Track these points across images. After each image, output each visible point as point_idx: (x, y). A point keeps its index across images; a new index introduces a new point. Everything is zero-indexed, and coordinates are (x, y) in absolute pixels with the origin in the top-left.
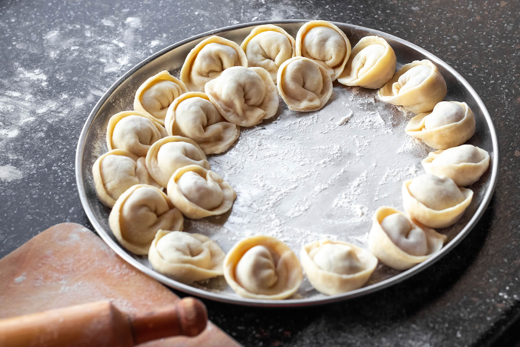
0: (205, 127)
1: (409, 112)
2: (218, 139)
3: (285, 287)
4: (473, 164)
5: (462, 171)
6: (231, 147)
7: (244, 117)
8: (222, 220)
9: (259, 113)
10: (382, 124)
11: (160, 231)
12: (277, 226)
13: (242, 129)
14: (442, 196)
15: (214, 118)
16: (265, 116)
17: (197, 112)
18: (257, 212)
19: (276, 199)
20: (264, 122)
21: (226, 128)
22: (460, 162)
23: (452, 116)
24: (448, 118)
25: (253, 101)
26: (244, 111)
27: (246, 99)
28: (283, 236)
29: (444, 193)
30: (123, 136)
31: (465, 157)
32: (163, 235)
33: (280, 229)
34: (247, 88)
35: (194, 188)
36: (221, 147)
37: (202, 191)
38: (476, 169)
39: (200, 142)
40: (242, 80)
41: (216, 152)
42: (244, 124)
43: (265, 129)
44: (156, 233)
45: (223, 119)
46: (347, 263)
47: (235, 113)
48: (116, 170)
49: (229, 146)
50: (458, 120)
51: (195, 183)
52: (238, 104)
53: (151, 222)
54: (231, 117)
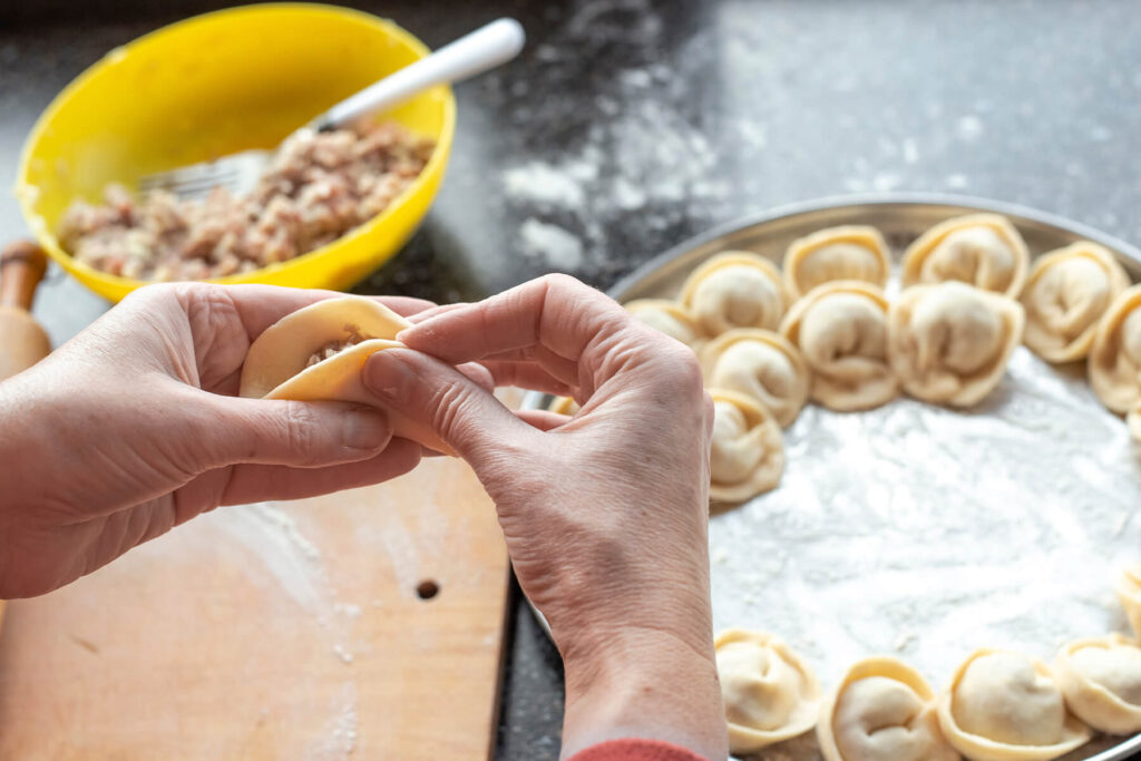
0: (838, 355)
2: (849, 385)
4: (1118, 701)
5: (1092, 698)
6: (861, 410)
7: (922, 378)
9: (947, 385)
10: (1112, 534)
12: (769, 573)
13: (903, 394)
15: (869, 347)
16: (954, 395)
17: (840, 324)
19: (817, 534)
20: (947, 405)
21: (876, 376)
22: (1104, 682)
25: (952, 360)
26: (929, 368)
27: (944, 350)
28: (758, 593)
30: (707, 293)
31: (1117, 681)
34: (955, 333)
38: (1117, 712)
39: (816, 376)
40: (956, 318)
42: (914, 387)
43: (937, 415)
45: (883, 358)
46: (734, 697)
47: (915, 363)
49: (855, 408)
52: (925, 352)
54: (901, 365)
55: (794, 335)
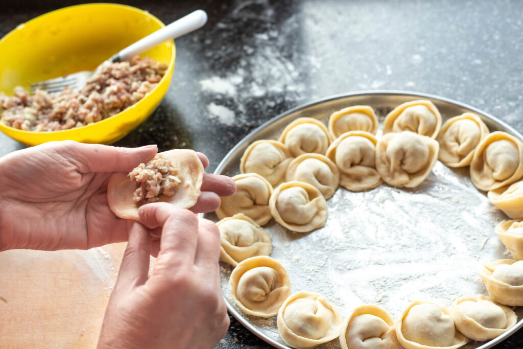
0: (352, 165)
1: (510, 253)
2: (358, 179)
3: (265, 309)
4: (480, 325)
5: (467, 324)
6: (363, 191)
7: (392, 176)
8: (294, 236)
9: (403, 178)
10: (479, 248)
11: (240, 214)
12: (319, 266)
13: (384, 183)
14: (423, 330)
15: (367, 162)
16: (407, 183)
17: (353, 150)
18: (320, 247)
19: (342, 248)
20: (404, 188)
21: (372, 175)
22: (473, 317)
23: (511, 277)
24: (507, 277)
25: (406, 167)
26: (395, 170)
27: (402, 163)
28: (314, 275)
29: (427, 330)
30: (292, 136)
31: (480, 316)
32: (242, 218)
33: (318, 269)
34: (407, 154)
35: (285, 201)
36: (354, 186)
37: (290, 207)
38: (480, 331)
39: (342, 174)
40: (407, 147)
41: (348, 188)
42: (388, 180)
43: (399, 192)
44: (237, 213)
45: (374, 167)
46: (300, 324)
47: (388, 168)
48: (259, 155)
49: (361, 189)
50: (513, 284)
51: (290, 198)
52: (393, 163)
53: (244, 205)
54: (382, 169)
55: (332, 156)
